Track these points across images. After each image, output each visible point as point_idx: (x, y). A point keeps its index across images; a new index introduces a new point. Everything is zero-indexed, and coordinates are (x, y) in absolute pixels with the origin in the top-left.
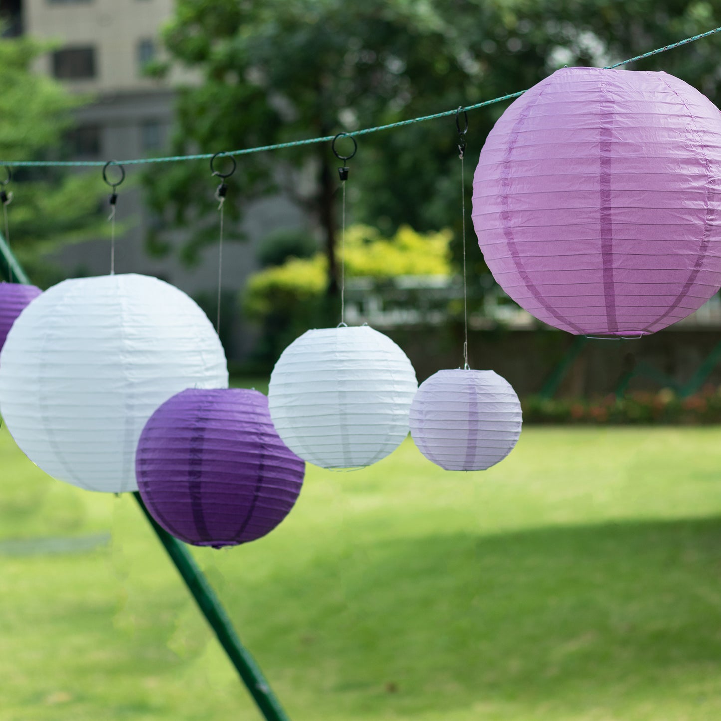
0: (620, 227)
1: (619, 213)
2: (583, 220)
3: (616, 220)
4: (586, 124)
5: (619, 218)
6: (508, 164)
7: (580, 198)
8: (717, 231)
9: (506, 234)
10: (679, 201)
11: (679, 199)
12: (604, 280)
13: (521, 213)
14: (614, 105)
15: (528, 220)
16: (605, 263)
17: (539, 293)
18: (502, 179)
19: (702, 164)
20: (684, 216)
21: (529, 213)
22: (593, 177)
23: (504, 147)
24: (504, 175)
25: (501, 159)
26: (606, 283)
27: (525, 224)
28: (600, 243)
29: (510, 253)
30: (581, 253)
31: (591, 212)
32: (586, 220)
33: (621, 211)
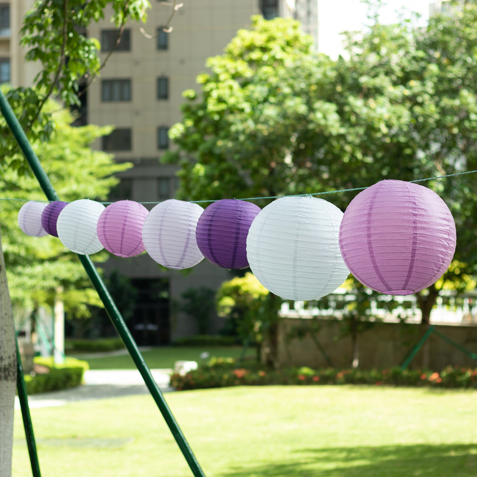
0: (420, 242)
1: (420, 236)
2: (405, 238)
3: (419, 239)
4: (405, 200)
5: (419, 238)
6: (370, 215)
7: (405, 229)
8: (451, 249)
9: (368, 243)
10: (441, 234)
11: (441, 233)
12: (410, 264)
13: (378, 234)
14: (415, 194)
15: (380, 237)
16: (412, 257)
17: (379, 270)
18: (367, 221)
19: (448, 221)
20: (443, 241)
21: (381, 234)
22: (410, 221)
23: (368, 208)
24: (368, 219)
25: (367, 213)
26: (411, 266)
27: (379, 239)
28: (412, 248)
29: (369, 252)
30: (403, 252)
31: (409, 235)
32: (407, 238)
33: (420, 235)
